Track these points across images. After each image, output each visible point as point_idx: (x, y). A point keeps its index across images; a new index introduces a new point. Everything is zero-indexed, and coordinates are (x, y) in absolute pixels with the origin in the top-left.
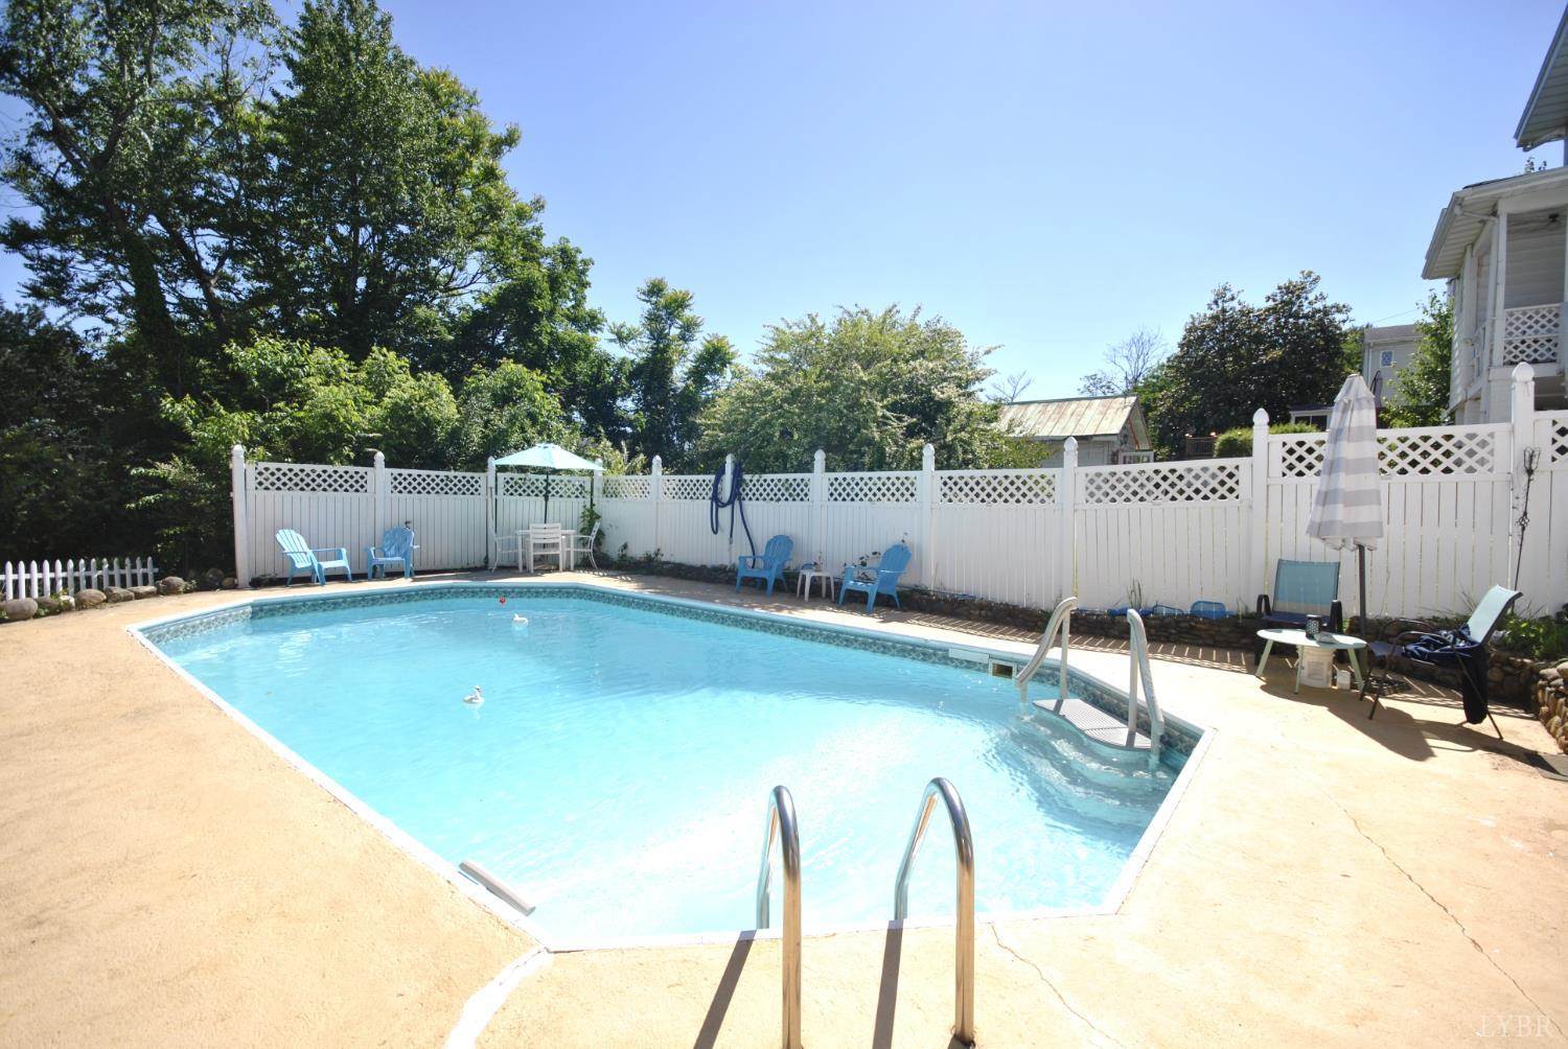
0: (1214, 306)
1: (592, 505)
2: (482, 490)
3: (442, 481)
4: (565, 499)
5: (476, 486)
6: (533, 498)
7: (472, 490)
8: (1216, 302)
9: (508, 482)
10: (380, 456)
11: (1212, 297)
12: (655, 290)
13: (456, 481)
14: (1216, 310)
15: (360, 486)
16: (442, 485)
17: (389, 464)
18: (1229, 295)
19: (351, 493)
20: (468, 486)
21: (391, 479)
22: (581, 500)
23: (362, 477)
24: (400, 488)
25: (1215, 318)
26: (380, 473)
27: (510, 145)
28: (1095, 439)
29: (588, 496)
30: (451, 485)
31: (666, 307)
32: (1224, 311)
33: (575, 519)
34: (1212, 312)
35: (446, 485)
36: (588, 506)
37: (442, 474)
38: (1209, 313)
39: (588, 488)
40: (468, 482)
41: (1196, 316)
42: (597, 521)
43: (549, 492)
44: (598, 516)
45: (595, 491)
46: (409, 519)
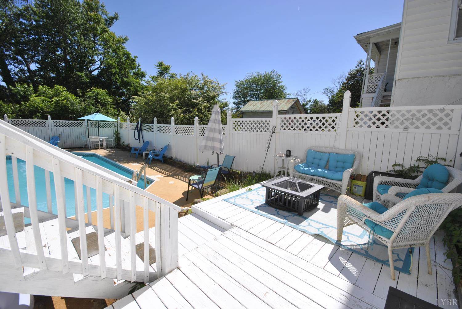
0: (358, 67)
1: (118, 130)
3: (70, 123)
4: (109, 128)
5: (82, 125)
6: (94, 128)
8: (358, 65)
9: (91, 124)
10: (49, 116)
11: (357, 64)
12: (160, 65)
14: (358, 68)
15: (44, 125)
16: (70, 124)
17: (52, 119)
18: (362, 63)
19: (41, 127)
20: (79, 125)
21: (53, 123)
22: (114, 129)
23: (44, 123)
24: (56, 125)
25: (358, 71)
26: (50, 121)
27: (116, 19)
28: (281, 112)
29: (116, 128)
30: (73, 124)
31: (163, 70)
32: (360, 68)
33: (113, 134)
34: (357, 69)
35: (72, 124)
36: (116, 131)
38: (356, 69)
39: (116, 125)
40: (79, 124)
41: (352, 70)
42: (119, 135)
43: (104, 127)
44: (119, 134)
45: (118, 127)
46: (60, 134)
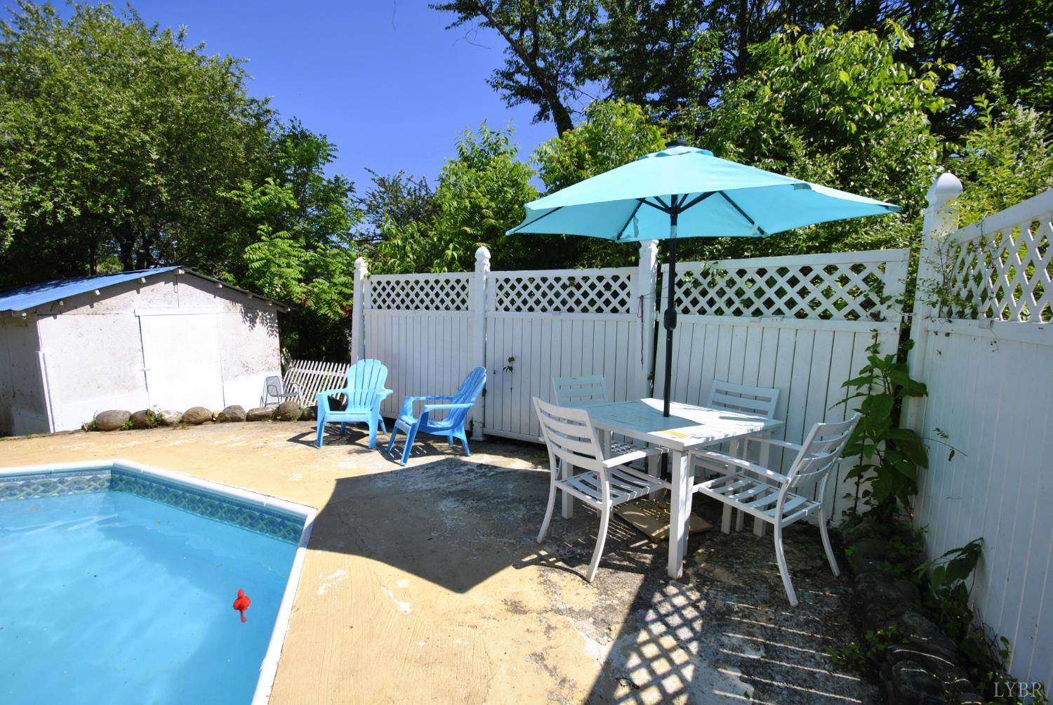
2: (632, 303)
4: (813, 321)
7: (615, 303)
13: (585, 287)
15: (463, 301)
20: (608, 295)
21: (495, 288)
22: (865, 325)
29: (894, 316)
30: (578, 294)
35: (571, 295)
37: (565, 274)
39: (894, 286)
42: (911, 406)
43: (769, 303)
44: (920, 390)
45: (908, 308)
46: (516, 354)
